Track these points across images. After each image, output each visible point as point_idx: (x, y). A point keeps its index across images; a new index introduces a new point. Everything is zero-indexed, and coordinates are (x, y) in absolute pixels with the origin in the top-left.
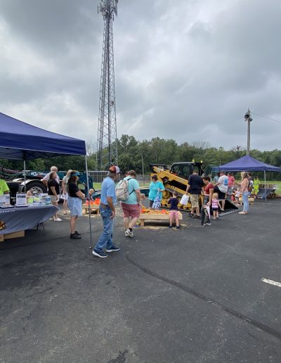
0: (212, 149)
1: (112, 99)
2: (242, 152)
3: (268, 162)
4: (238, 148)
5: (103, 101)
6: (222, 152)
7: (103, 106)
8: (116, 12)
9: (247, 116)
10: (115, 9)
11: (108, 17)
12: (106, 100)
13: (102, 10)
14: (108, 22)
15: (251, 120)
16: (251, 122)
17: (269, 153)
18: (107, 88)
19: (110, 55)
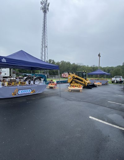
0: (84, 66)
1: (46, 45)
2: (95, 67)
3: (104, 71)
4: (94, 66)
5: (43, 46)
6: (88, 67)
7: (43, 48)
8: (48, 10)
9: (99, 55)
10: (48, 9)
11: (45, 12)
12: (44, 45)
13: (43, 9)
14: (45, 14)
15: (100, 56)
16: (100, 57)
17: (105, 68)
18: (44, 41)
19: (46, 27)
